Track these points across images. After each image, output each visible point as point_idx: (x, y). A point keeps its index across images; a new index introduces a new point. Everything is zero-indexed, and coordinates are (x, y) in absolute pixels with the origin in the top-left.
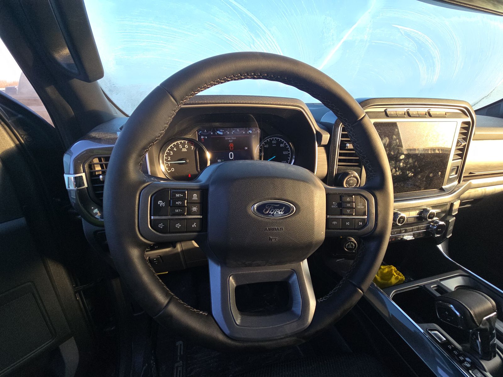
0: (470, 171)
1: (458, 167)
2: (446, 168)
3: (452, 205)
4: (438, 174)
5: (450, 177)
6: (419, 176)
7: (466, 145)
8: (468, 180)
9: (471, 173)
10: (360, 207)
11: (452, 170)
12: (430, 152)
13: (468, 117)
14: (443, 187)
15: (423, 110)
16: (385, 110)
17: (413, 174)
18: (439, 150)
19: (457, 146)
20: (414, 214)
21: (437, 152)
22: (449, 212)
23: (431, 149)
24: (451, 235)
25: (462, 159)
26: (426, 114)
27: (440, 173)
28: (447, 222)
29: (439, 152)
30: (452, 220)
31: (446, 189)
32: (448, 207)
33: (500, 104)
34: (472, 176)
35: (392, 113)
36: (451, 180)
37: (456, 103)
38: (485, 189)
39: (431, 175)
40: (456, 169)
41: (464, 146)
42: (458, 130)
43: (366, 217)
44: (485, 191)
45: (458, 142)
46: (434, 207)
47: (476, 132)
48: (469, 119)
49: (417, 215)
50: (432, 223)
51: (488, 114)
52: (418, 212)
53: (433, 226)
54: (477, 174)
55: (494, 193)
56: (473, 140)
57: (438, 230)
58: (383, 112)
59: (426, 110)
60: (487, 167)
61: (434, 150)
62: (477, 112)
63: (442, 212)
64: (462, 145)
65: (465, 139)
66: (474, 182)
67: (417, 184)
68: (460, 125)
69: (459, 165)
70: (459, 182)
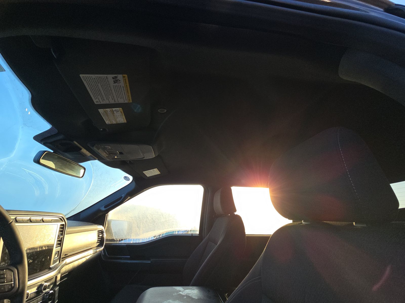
0: (66, 253)
1: (58, 251)
2: (52, 253)
3: (56, 277)
4: (47, 258)
5: (55, 259)
6: (36, 262)
7: (62, 237)
8: (64, 260)
9: (66, 255)
10: (9, 276)
11: (56, 254)
12: (38, 249)
13: (63, 221)
14: (51, 266)
15: (39, 218)
16: (15, 218)
17: (32, 261)
18: (45, 247)
19: (58, 238)
20: (34, 290)
21: (44, 248)
22: (55, 284)
23: (39, 247)
24: (57, 301)
25: (60, 246)
26: (41, 221)
27: (48, 257)
28: (54, 291)
29: (46, 248)
30: (57, 289)
31: (52, 267)
32: (54, 280)
33: (80, 214)
34: (67, 256)
35: (20, 220)
36: (55, 262)
37: (57, 215)
38: (74, 264)
39: (43, 260)
40: (57, 253)
41: (62, 238)
42: (58, 230)
43: (13, 282)
44: (74, 265)
45: (58, 236)
46: (46, 281)
47: (67, 230)
48: (64, 223)
49: (36, 290)
50: (46, 294)
51: (74, 220)
52: (36, 288)
53: (46, 296)
54: (69, 254)
55: (79, 265)
56: (66, 234)
57: (50, 297)
58: (14, 219)
59: (41, 218)
60: (74, 249)
61: (42, 247)
62: (68, 219)
63: (51, 284)
64: (60, 238)
65: (62, 234)
66: (68, 260)
67: (35, 268)
68: (59, 227)
69: (59, 250)
70: (59, 262)
